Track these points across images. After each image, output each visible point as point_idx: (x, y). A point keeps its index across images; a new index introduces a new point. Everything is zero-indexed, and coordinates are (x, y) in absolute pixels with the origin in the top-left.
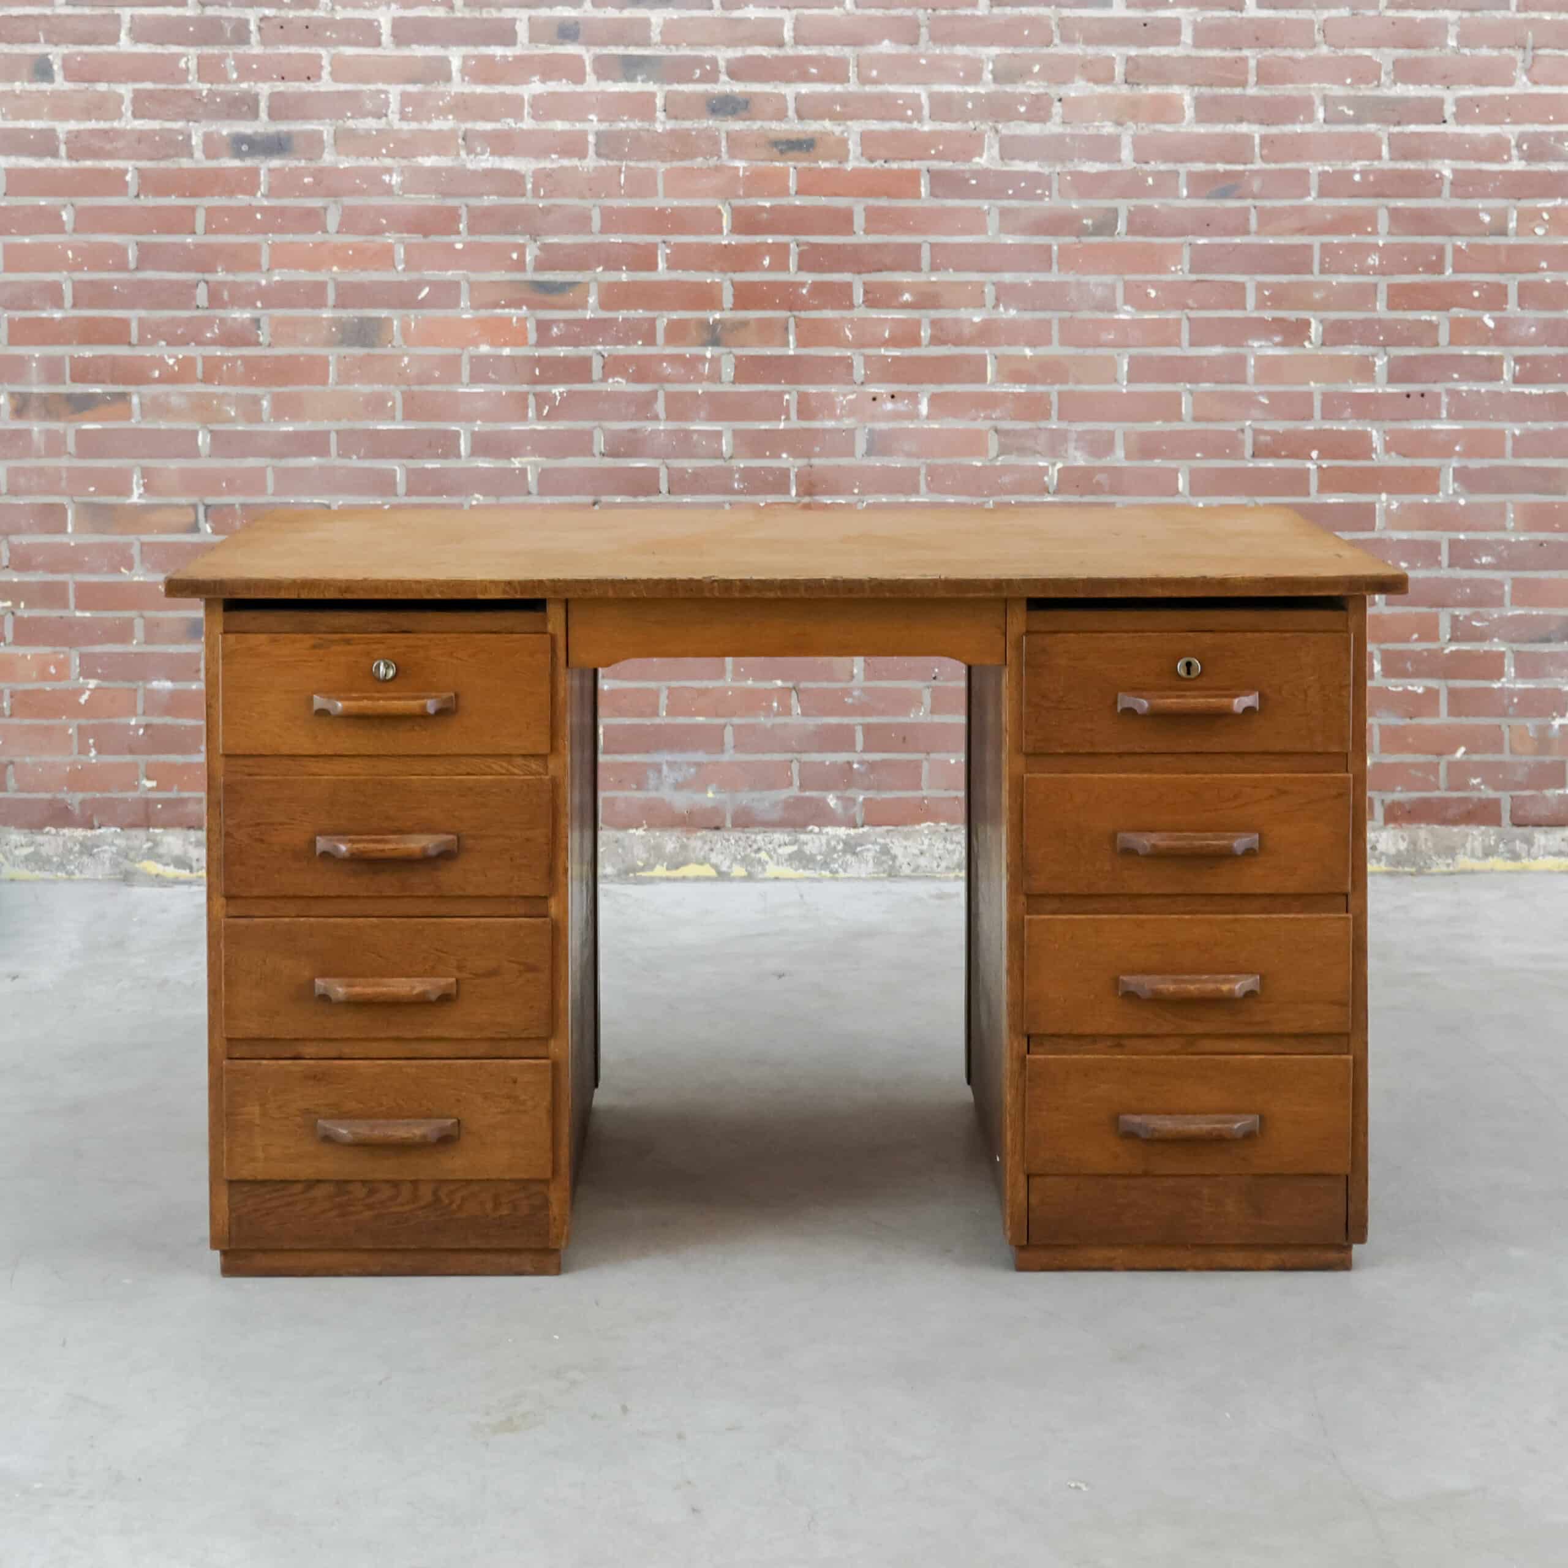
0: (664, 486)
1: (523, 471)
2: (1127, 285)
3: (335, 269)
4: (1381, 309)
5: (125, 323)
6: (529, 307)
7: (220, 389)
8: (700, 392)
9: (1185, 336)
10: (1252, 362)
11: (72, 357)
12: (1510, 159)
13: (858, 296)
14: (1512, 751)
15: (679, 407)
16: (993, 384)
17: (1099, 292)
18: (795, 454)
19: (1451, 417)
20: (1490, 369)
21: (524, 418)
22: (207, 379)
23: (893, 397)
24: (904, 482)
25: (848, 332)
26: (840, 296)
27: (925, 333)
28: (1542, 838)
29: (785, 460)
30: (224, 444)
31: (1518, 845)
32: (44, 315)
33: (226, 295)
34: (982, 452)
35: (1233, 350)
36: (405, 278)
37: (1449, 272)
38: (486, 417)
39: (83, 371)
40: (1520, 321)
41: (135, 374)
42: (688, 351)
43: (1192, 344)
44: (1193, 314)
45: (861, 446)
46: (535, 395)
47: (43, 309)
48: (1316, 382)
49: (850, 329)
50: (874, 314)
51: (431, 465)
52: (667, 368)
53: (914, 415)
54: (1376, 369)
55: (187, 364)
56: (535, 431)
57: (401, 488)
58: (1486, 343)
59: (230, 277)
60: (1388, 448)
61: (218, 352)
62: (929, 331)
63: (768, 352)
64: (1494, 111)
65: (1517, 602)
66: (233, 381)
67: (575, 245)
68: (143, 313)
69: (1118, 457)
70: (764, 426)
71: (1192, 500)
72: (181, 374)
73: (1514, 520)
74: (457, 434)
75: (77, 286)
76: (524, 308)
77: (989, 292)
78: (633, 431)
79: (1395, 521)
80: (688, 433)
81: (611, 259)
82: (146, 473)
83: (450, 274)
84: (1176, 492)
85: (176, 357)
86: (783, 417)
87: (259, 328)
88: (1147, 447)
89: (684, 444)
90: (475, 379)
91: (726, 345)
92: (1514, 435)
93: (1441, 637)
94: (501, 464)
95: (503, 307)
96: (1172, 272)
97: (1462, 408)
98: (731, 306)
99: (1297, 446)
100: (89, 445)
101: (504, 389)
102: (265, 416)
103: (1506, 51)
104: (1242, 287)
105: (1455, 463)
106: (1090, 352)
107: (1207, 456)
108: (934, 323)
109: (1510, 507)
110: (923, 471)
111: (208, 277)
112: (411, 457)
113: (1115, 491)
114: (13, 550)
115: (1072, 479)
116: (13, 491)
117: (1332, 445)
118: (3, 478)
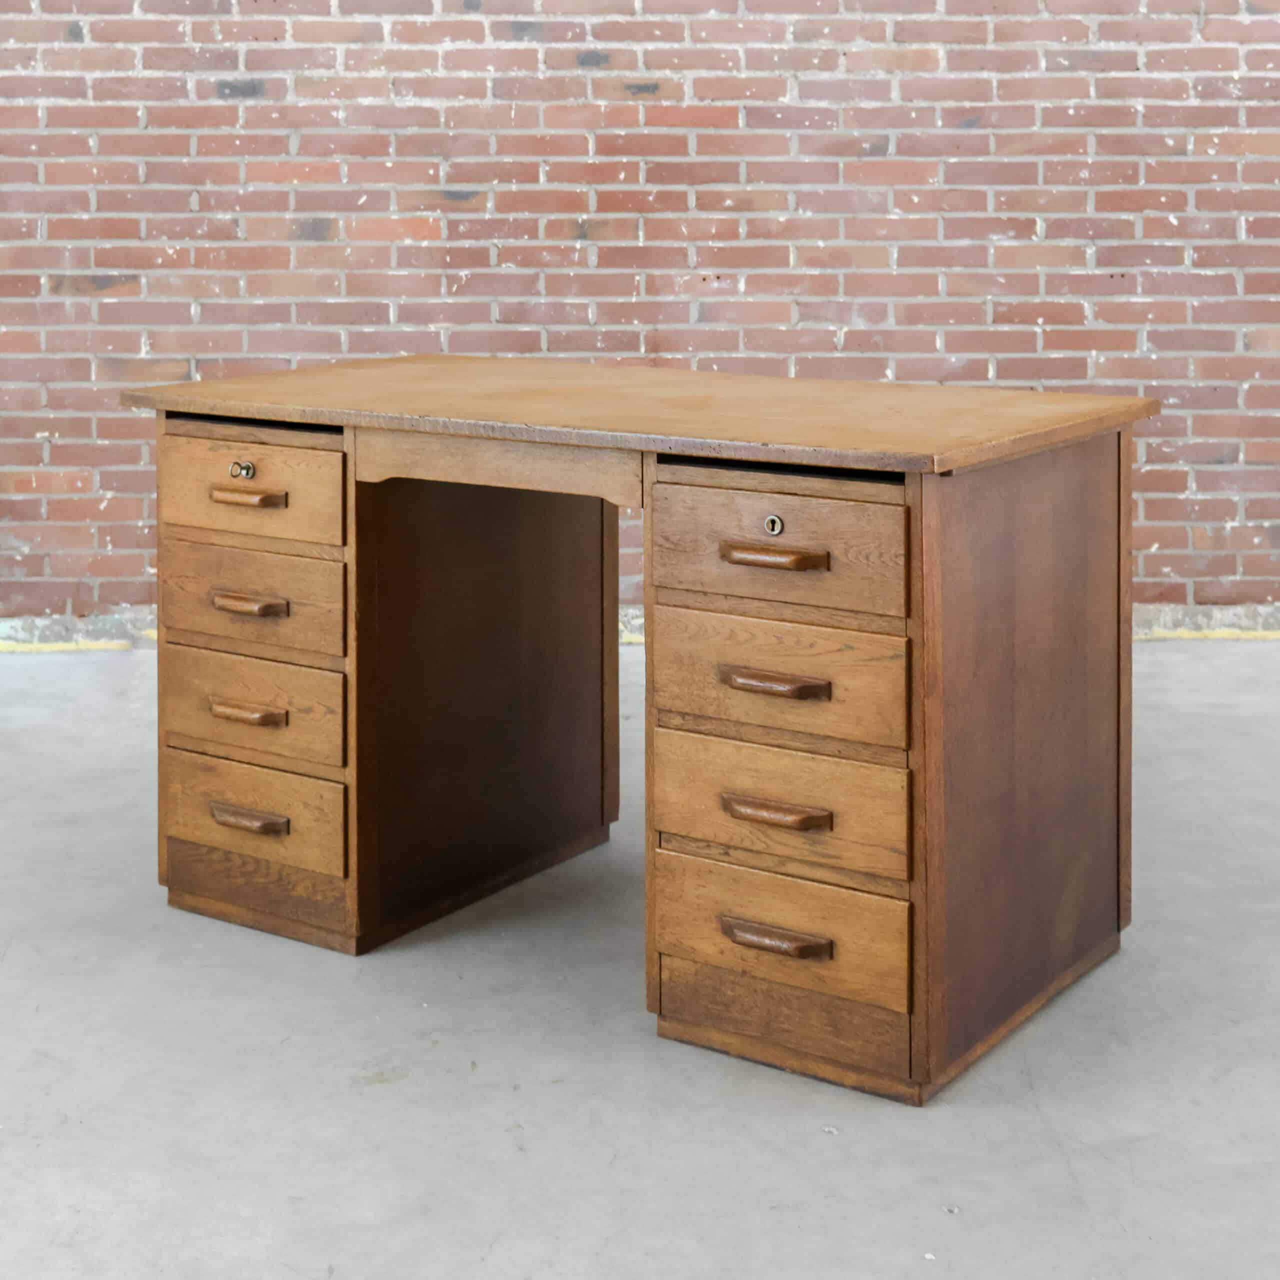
0: (544, 345)
1: (438, 334)
2: (896, 194)
3: (295, 182)
4: (1090, 211)
5: (136, 222)
6: (442, 210)
7: (209, 272)
8: (572, 274)
9: (941, 231)
10: (992, 251)
11: (96, 249)
12: (1188, 97)
13: (692, 201)
14: (1195, 547)
15: (556, 285)
16: (794, 267)
17: (876, 199)
18: (644, 321)
19: (1146, 292)
20: (1175, 256)
21: (437, 293)
22: (198, 264)
23: (718, 278)
24: (727, 341)
25: (684, 230)
26: (677, 202)
27: (743, 230)
28: (1217, 613)
29: (637, 326)
30: (210, 313)
31: (1201, 619)
32: (75, 216)
33: (213, 202)
34: (786, 319)
35: (977, 242)
36: (350, 188)
37: (1142, 182)
38: (410, 293)
39: (103, 259)
40: (1195, 220)
41: (144, 260)
42: (563, 244)
43: (947, 237)
44: (948, 215)
45: (694, 313)
46: (448, 277)
47: (74, 212)
48: (1041, 265)
49: (686, 227)
50: (704, 215)
51: (368, 329)
52: (546, 256)
53: (734, 291)
54: (1087, 256)
55: (183, 254)
56: (446, 303)
57: (345, 347)
58: (1171, 236)
59: (216, 188)
60: (1097, 316)
61: (207, 244)
62: (746, 229)
63: (623, 244)
64: (1175, 61)
65: (1197, 432)
66: (217, 265)
67: (478, 164)
68: (150, 215)
69: (890, 324)
70: (621, 300)
71: (947, 356)
72: (180, 260)
73: (1195, 371)
74: (387, 306)
75: (100, 194)
77: (792, 199)
78: (521, 304)
79: (1103, 371)
80: (563, 305)
81: (505, 174)
82: (151, 335)
83: (382, 186)
84: (934, 350)
85: (174, 248)
86: (635, 293)
87: (237, 226)
88: (912, 315)
89: (558, 314)
90: (400, 265)
91: (593, 239)
92: (1193, 306)
93: (1139, 459)
94: (421, 328)
95: (423, 210)
96: (930, 183)
97: (1153, 286)
98: (595, 209)
99: (1026, 315)
100: (108, 314)
101: (423, 272)
102: (242, 292)
103: (1184, 16)
104: (983, 195)
105: (1148, 327)
106: (868, 243)
107: (958, 322)
108: (750, 222)
109: (1191, 360)
110: (741, 334)
111: (200, 188)
112: (352, 323)
113: (887, 349)
114: (50, 393)
115: (855, 340)
116: (51, 349)
117: (1054, 314)
118: (43, 339)
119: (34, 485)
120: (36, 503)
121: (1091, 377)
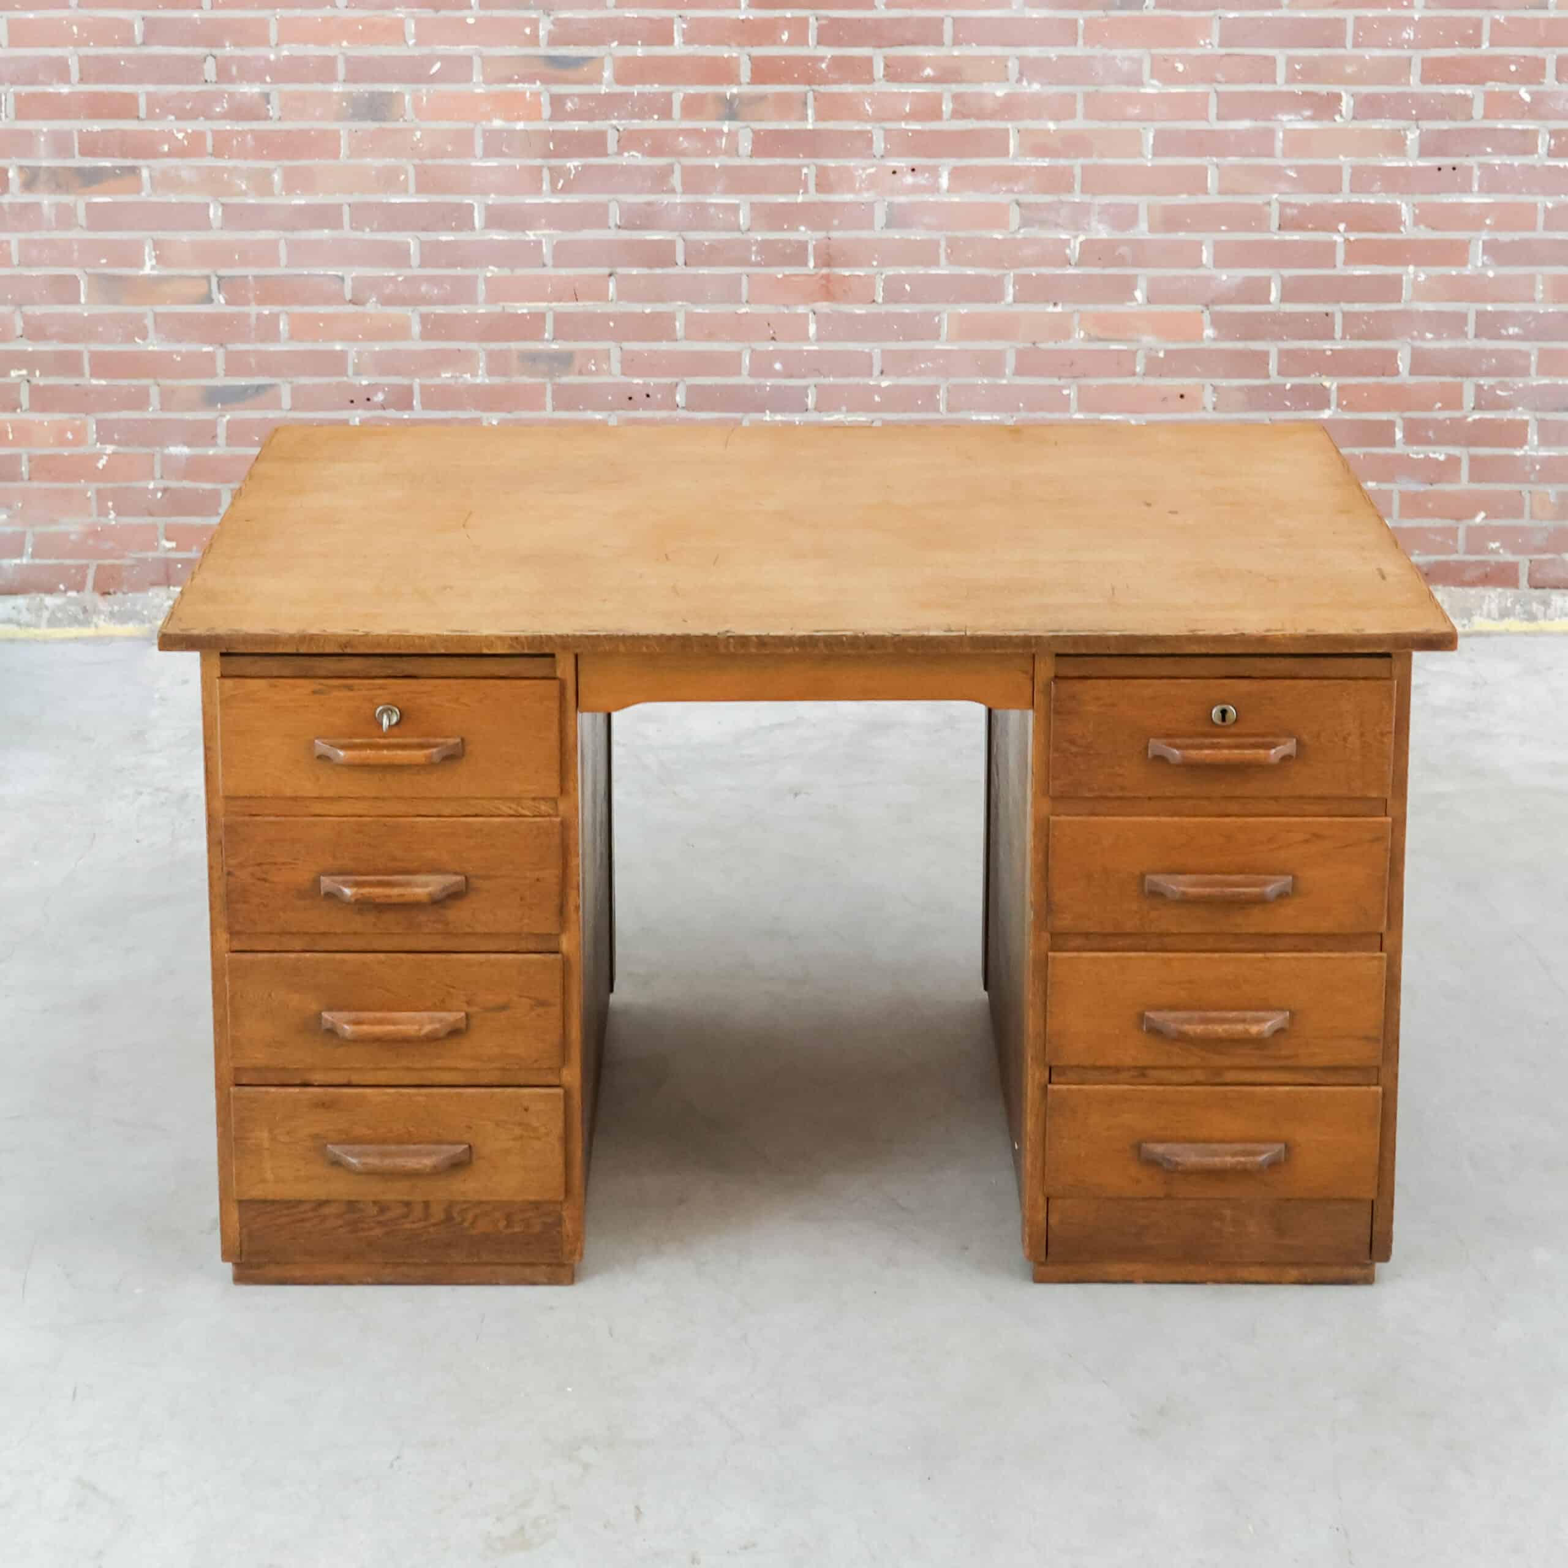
0: (680, 259)
1: (539, 243)
2: (1153, 58)
3: (345, 44)
4: (1414, 83)
5: (133, 98)
6: (543, 82)
7: (230, 163)
8: (717, 165)
9: (1213, 111)
10: (1281, 135)
11: (80, 132)
13: (879, 70)
14: (1532, 516)
15: (695, 180)
16: (1015, 158)
17: (1126, 66)
18: (813, 227)
19: (1481, 190)
20: (1525, 143)
21: (538, 191)
22: (217, 153)
23: (913, 170)
24: (926, 253)
25: (868, 107)
26: (859, 70)
27: (947, 107)
28: (1558, 599)
29: (803, 233)
30: (235, 216)
31: (1535, 607)
32: (50, 89)
33: (234, 70)
34: (1004, 225)
35: (1261, 124)
36: (417, 52)
37: (1485, 45)
38: (499, 191)
39: (90, 145)
40: (1554, 95)
41: (145, 147)
42: (704, 125)
43: (1220, 117)
44: (1222, 88)
45: (880, 216)
46: (550, 169)
47: (50, 84)
48: (1346, 156)
49: (870, 104)
50: (895, 88)
51: (445, 237)
52: (683, 142)
53: (935, 189)
54: (1408, 142)
55: (197, 138)
56: (548, 204)
57: (415, 260)
58: (1521, 117)
59: (238, 52)
60: (1417, 221)
61: (228, 126)
62: (951, 106)
63: (786, 126)
65: (1543, 372)
66: (243, 154)
67: (591, 21)
68: (151, 88)
69: (1142, 231)
70: (781, 199)
71: (1215, 272)
72: (193, 147)
73: (1544, 291)
74: (471, 207)
75: (83, 60)
76: (538, 83)
77: (1013, 66)
78: (649, 204)
79: (1423, 292)
80: (704, 206)
81: (627, 34)
82: (156, 245)
83: (462, 50)
84: (1199, 264)
85: (187, 133)
86: (801, 191)
87: (268, 102)
88: (1171, 220)
89: (699, 217)
90: (487, 154)
91: (744, 120)
92: (1546, 207)
93: (1465, 405)
94: (516, 236)
95: (517, 82)
96: (1201, 46)
97: (1493, 181)
98: (748, 80)
99: (1324, 219)
100: (99, 218)
101: (517, 163)
102: (277, 189)
104: (1273, 61)
105: (1485, 236)
106: (1114, 125)
107: (1231, 229)
108: (956, 97)
109: (1539, 278)
110: (943, 244)
111: (217, 52)
112: (424, 229)
113: (1137, 263)
114: (27, 320)
115: (1094, 252)
116: (25, 263)
117: (1358, 218)
118: (14, 248)
119: (11, 437)
120: (16, 459)
121: (1408, 301)
